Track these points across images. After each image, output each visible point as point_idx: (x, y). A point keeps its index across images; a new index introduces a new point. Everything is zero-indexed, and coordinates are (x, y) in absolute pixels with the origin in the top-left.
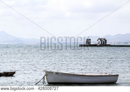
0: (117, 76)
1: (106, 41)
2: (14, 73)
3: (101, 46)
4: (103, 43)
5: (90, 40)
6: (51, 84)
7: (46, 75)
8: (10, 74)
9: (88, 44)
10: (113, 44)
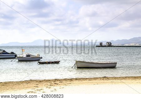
0: (116, 63)
1: (111, 43)
2: (59, 62)
3: (108, 46)
4: (110, 45)
5: (102, 43)
6: (79, 68)
7: (76, 63)
8: (57, 63)
9: (101, 45)
10: (115, 45)
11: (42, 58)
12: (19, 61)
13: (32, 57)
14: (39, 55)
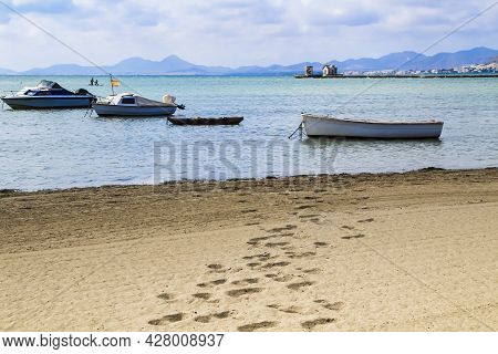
1: (336, 69)
4: (331, 73)
5: (311, 67)
9: (309, 74)
11: (182, 107)
12: (101, 115)
13: (141, 104)
14: (173, 99)
